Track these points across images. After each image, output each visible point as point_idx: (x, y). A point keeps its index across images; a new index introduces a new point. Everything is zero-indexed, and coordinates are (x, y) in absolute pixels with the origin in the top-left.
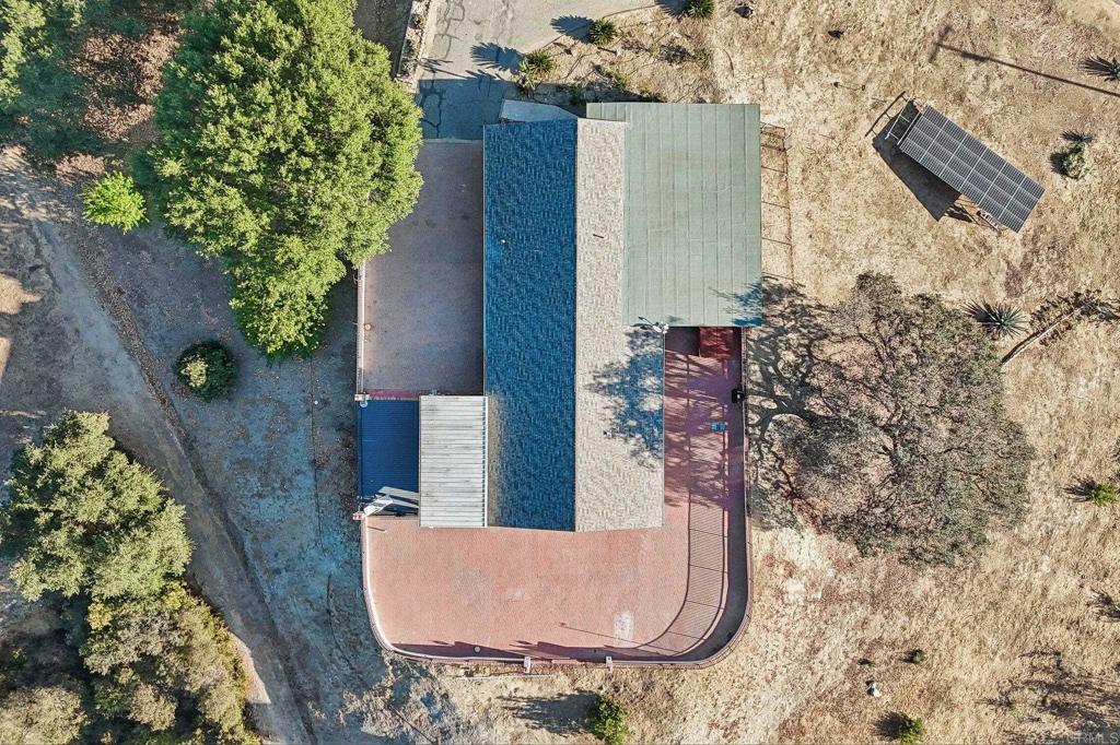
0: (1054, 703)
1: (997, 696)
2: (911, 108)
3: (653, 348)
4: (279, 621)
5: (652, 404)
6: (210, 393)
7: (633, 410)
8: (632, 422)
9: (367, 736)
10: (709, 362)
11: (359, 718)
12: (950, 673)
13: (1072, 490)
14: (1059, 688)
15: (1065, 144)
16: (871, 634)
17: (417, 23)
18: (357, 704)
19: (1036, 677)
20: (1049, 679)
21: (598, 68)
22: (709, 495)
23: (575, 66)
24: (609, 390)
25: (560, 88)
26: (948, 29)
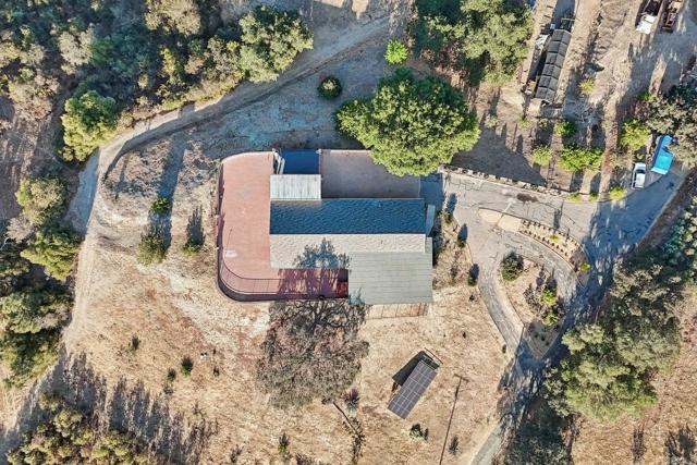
0: (196, 432)
1: (199, 408)
2: (436, 366)
3: (340, 264)
4: (229, 116)
5: (318, 264)
6: (321, 90)
7: (316, 256)
8: (311, 256)
9: (183, 152)
10: (335, 286)
11: (191, 149)
12: (209, 388)
13: (284, 436)
14: (202, 434)
15: (424, 430)
16: (226, 354)
17: (464, 172)
18: (197, 148)
19: (207, 425)
20: (206, 430)
21: (448, 242)
22: (283, 287)
23: (449, 233)
24: (323, 247)
25: (440, 227)
26: (468, 381)
